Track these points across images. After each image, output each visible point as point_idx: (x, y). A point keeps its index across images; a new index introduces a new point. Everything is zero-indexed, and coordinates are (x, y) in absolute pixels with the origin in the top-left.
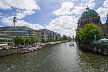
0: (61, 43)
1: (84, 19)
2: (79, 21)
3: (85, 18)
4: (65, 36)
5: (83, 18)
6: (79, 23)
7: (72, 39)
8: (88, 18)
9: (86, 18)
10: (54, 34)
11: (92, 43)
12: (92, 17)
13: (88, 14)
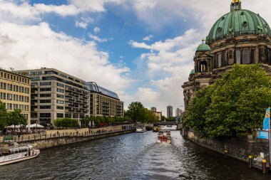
0: (121, 133)
1: (222, 45)
2: (200, 52)
3: (223, 41)
4: (140, 105)
5: (218, 39)
6: (202, 59)
7: (163, 118)
8: (236, 42)
9: (228, 42)
10: (95, 95)
11: (250, 137)
12: (251, 40)
13: (237, 29)
